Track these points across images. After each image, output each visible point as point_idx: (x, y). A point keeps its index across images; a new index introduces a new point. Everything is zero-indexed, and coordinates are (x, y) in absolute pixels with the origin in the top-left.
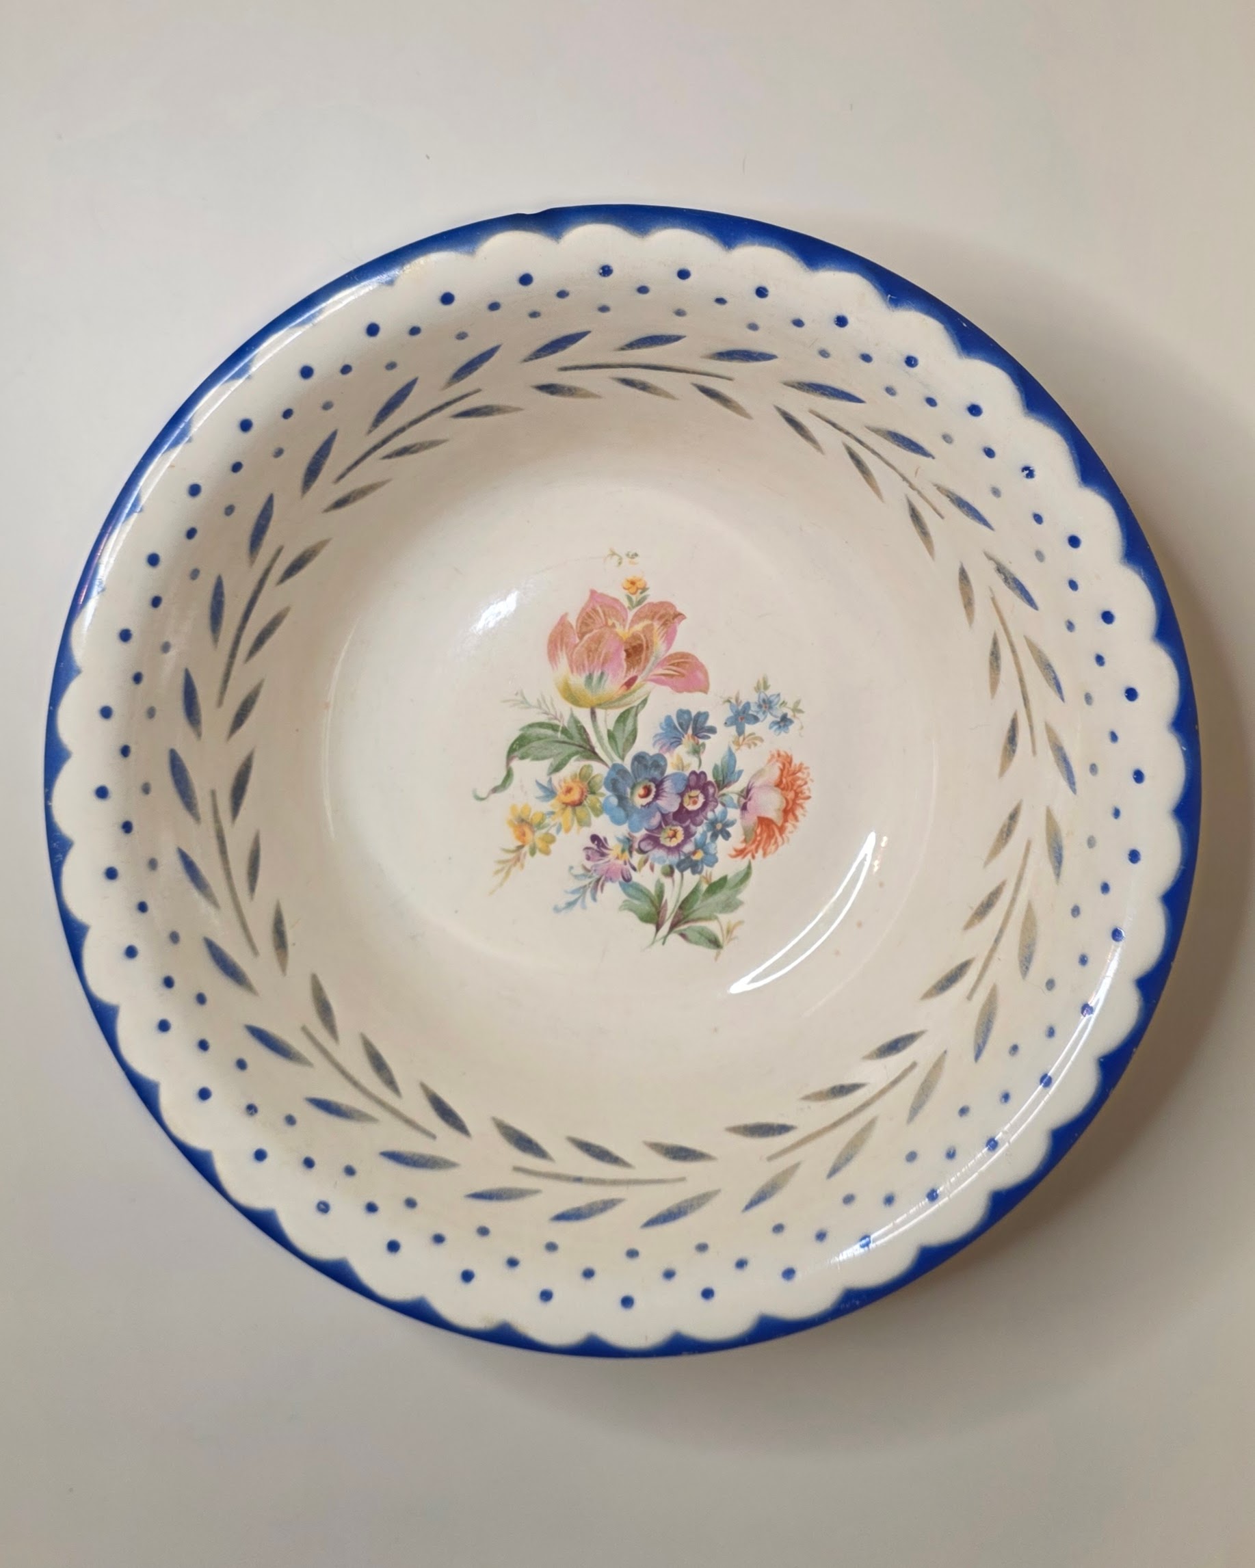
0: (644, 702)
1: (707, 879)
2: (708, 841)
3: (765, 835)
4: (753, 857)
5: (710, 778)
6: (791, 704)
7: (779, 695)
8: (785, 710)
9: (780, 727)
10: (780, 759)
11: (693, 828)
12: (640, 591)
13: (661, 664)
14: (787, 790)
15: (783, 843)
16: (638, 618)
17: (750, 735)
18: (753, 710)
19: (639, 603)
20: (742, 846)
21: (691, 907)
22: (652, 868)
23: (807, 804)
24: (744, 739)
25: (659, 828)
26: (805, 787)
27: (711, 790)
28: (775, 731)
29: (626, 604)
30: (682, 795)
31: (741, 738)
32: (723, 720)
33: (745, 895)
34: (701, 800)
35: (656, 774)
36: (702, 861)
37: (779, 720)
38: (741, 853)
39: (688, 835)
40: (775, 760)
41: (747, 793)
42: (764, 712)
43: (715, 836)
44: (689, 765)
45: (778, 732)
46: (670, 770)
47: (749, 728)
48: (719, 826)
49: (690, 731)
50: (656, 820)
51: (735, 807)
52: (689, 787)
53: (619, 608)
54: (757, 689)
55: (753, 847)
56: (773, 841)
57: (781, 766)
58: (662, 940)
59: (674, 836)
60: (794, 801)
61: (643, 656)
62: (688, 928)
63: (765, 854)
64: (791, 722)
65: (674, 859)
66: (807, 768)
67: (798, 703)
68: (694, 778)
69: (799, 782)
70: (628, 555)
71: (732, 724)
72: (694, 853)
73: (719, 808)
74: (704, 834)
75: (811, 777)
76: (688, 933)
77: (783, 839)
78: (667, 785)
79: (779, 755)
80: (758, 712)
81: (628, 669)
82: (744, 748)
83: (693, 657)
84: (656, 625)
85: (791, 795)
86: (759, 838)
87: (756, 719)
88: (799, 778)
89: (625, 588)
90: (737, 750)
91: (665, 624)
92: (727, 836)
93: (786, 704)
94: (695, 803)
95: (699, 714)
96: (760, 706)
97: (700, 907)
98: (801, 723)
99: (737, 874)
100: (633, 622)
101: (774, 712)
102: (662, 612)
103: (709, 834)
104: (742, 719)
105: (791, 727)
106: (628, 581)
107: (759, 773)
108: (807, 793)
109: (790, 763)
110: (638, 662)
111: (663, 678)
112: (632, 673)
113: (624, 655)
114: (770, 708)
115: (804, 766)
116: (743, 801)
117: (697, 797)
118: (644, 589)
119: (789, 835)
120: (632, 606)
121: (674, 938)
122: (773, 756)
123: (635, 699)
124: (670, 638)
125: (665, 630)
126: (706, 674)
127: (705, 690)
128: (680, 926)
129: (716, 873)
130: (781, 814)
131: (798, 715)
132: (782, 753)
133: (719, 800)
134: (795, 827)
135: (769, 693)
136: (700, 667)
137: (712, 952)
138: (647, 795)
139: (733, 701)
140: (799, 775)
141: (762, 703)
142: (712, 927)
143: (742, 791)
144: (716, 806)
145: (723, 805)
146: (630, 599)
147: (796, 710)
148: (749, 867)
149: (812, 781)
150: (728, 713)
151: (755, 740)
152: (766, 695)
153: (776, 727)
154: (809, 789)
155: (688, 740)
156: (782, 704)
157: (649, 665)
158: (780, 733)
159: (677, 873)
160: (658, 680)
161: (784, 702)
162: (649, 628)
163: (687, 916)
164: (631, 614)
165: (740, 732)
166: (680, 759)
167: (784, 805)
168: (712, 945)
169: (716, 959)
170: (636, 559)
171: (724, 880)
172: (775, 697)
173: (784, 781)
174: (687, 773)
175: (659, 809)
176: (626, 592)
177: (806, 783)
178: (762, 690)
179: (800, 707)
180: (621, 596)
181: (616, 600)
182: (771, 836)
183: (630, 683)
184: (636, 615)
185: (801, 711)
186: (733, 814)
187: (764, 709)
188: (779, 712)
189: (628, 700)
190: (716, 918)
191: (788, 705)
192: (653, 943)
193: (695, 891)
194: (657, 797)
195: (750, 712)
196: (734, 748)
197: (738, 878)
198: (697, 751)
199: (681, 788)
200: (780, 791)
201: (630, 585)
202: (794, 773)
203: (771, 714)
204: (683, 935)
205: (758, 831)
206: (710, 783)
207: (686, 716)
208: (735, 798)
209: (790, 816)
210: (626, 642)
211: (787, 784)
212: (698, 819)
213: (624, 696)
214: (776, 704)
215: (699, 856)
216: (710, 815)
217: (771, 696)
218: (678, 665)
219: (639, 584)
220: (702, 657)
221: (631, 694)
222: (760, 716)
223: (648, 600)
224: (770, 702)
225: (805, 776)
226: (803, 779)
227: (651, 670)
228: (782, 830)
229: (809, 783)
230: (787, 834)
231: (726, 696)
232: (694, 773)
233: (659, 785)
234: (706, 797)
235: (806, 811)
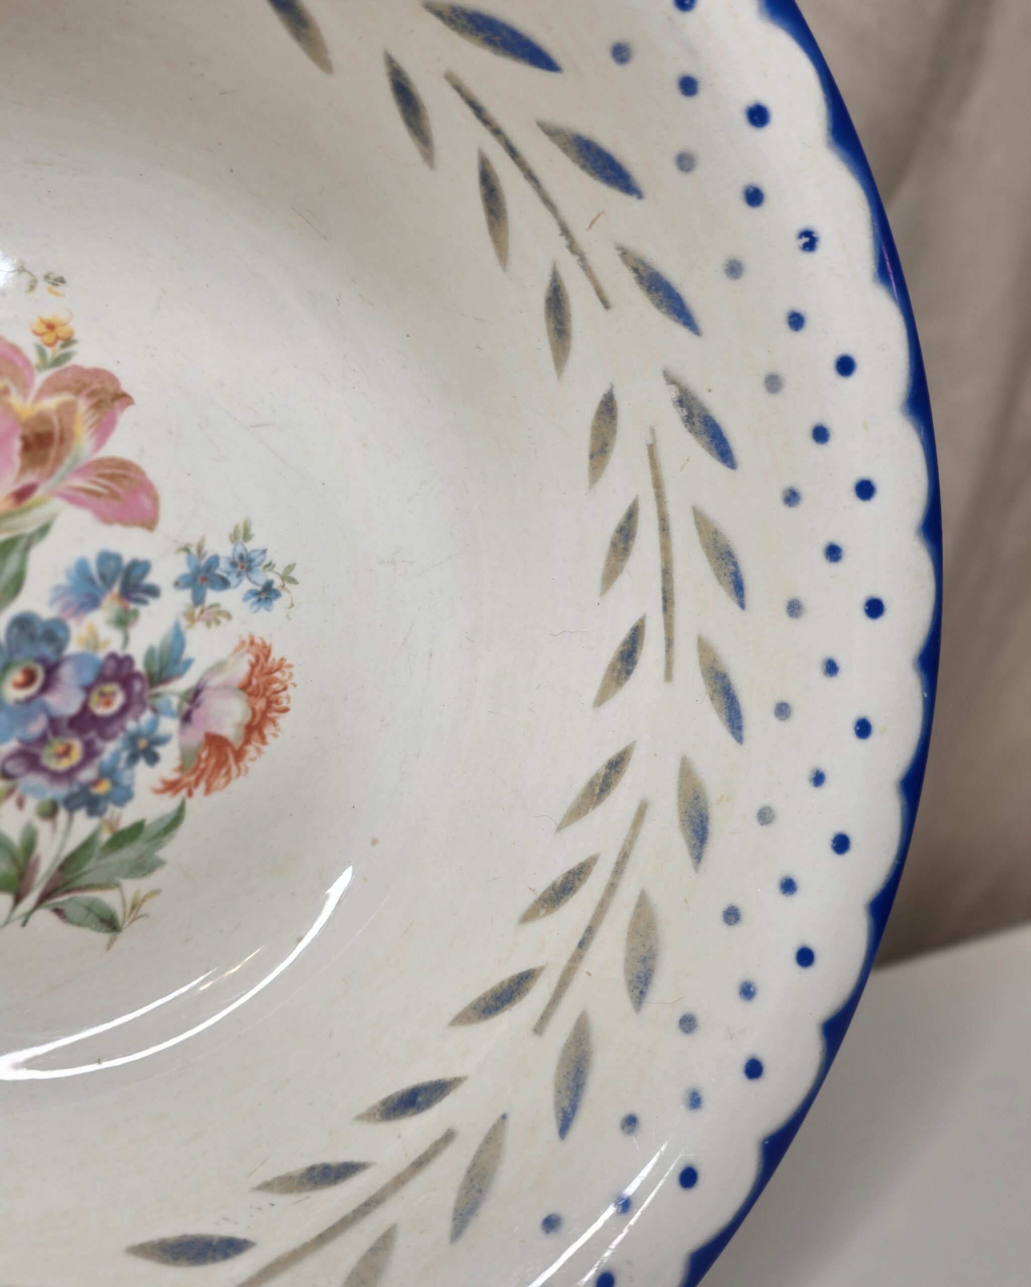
0: (44, 530)
1: (111, 825)
2: (122, 764)
3: (213, 761)
4: (190, 794)
5: (139, 666)
6: (280, 569)
7: (264, 551)
8: (270, 576)
9: (259, 600)
10: (254, 649)
11: (99, 743)
12: (60, 343)
13: (82, 471)
14: (257, 696)
15: (238, 775)
16: (51, 387)
17: (212, 606)
18: (223, 568)
19: (57, 361)
20: (173, 776)
21: (79, 867)
22: (21, 804)
23: (283, 721)
24: (202, 612)
25: (43, 740)
26: (283, 694)
27: (137, 686)
28: (253, 604)
29: (34, 358)
30: (88, 689)
31: (198, 610)
32: (174, 577)
33: (169, 851)
34: (119, 700)
35: (48, 651)
36: (108, 797)
37: (259, 588)
38: (171, 787)
39: (90, 753)
40: (245, 649)
41: (195, 696)
42: (239, 575)
43: (133, 759)
44: (107, 643)
45: (255, 607)
46: (73, 648)
47: (212, 596)
48: (143, 743)
49: (116, 588)
50: (37, 727)
51: (172, 715)
52: (102, 678)
53: (20, 364)
54: (234, 538)
55: (192, 778)
56: (223, 771)
57: (253, 660)
58: (20, 921)
59: (66, 752)
60: (264, 713)
61: (53, 452)
62: (71, 900)
63: (208, 791)
64: (277, 594)
65: (60, 791)
66: (290, 666)
67: (291, 568)
68: (112, 665)
69: (276, 686)
70: (47, 277)
71: (186, 586)
72: (95, 783)
73: (147, 717)
74: (116, 755)
75: (294, 680)
76: (69, 910)
77: (239, 769)
78: (66, 672)
79: (252, 643)
80: (229, 573)
81: (23, 470)
82: (200, 626)
83: (138, 470)
84: (83, 405)
85: (261, 704)
86: (202, 765)
87: (224, 583)
88: (276, 681)
89: (36, 333)
90: (189, 627)
91: (97, 406)
92: (153, 758)
93: (274, 566)
94: (108, 704)
95: (135, 564)
96: (233, 564)
97: (93, 869)
98: (292, 598)
99: (161, 819)
100: (43, 392)
101: (255, 577)
102: (96, 386)
103: (125, 755)
104: (204, 580)
105: (277, 604)
106: (42, 321)
107: (218, 667)
108: (285, 704)
109: (267, 656)
110: (42, 461)
111: (83, 496)
112: (29, 478)
113: (17, 445)
114: (249, 569)
115: (287, 663)
116: (186, 707)
117: (113, 694)
118: (68, 341)
119: (249, 764)
120: (44, 364)
121: (45, 916)
122: (243, 643)
123: (28, 523)
124: (103, 430)
125: (97, 416)
126: (155, 500)
127: (149, 522)
128: (57, 896)
129: (127, 816)
130: (242, 731)
131: (288, 586)
132: (258, 641)
133: (150, 702)
134: (259, 751)
135: (251, 546)
136: (145, 487)
137: (103, 938)
138: (28, 683)
139: (194, 550)
140: (278, 675)
141: (237, 559)
142: (110, 899)
143: (187, 692)
144: (141, 712)
145: (155, 710)
146: (41, 353)
147: (288, 578)
148: (181, 809)
149: (295, 685)
150: (180, 567)
151: (217, 616)
152: (245, 549)
153: (254, 599)
154: (288, 698)
155: (110, 604)
156: (267, 566)
157: (61, 471)
158: (258, 609)
159: (62, 815)
160: (74, 498)
161: (270, 564)
162: (67, 409)
163: (71, 881)
164: (40, 378)
165: (198, 600)
166: (93, 633)
167: (248, 718)
168: (105, 928)
169: (109, 947)
170: (61, 288)
171: (138, 828)
172: (258, 553)
173: (254, 682)
174: (102, 655)
175: (45, 709)
176: (36, 339)
177: (285, 689)
178: (241, 540)
179: (293, 574)
180: (28, 344)
181: (16, 350)
182: (221, 763)
183: (22, 495)
184: (48, 381)
185: (293, 581)
186: (169, 725)
187: (239, 569)
188: (261, 577)
189: (16, 521)
190: (118, 885)
191: (275, 569)
192: (7, 923)
193: (88, 845)
194: (47, 687)
195: (218, 572)
196: (184, 623)
197: (162, 826)
198: (124, 621)
199: (89, 676)
200: (244, 696)
201: (42, 329)
202: (270, 673)
203: (250, 579)
204: (59, 912)
205: (204, 755)
206: (137, 675)
207: (112, 564)
208: (175, 701)
209: (255, 736)
210: (25, 425)
211: (258, 686)
212: (110, 730)
213: (9, 515)
214: (259, 564)
215: (103, 788)
216: (131, 725)
217: (253, 551)
218: (111, 477)
219: (61, 331)
220: (154, 471)
221: (22, 512)
222: (232, 579)
223: (73, 361)
224: (250, 561)
225: (286, 677)
226: (281, 682)
227: (63, 478)
228: (239, 755)
229: (290, 688)
230: (246, 762)
231: (184, 541)
232: (112, 656)
233: (52, 670)
234: (129, 694)
235: (279, 730)
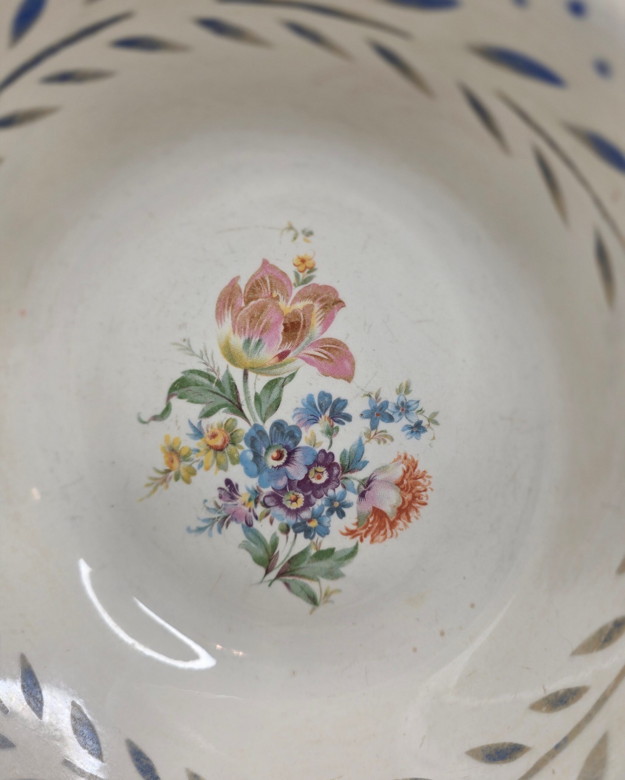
0: (292, 376)
1: (317, 546)
2: (324, 514)
3: (376, 524)
4: (362, 540)
5: (337, 460)
6: (428, 414)
7: (418, 402)
8: (421, 418)
9: (412, 432)
10: (406, 461)
11: (313, 499)
12: (307, 270)
13: (313, 345)
14: (406, 491)
15: (391, 536)
16: (301, 296)
17: (382, 431)
18: (390, 409)
19: (305, 281)
20: (354, 528)
21: (298, 564)
22: (271, 522)
23: (422, 510)
24: (375, 434)
25: (284, 489)
26: (424, 493)
27: (336, 471)
28: (407, 434)
29: (293, 279)
30: (309, 468)
31: (373, 432)
32: (360, 411)
33: (347, 569)
34: (325, 477)
35: (290, 443)
36: (315, 529)
37: (413, 425)
38: (351, 533)
39: (308, 504)
40: (400, 461)
41: (368, 483)
42: (400, 414)
43: (331, 512)
44: (321, 443)
45: (409, 436)
46: (302, 443)
47: (382, 425)
48: (336, 504)
49: (328, 413)
50: (282, 483)
51: (354, 492)
52: (316, 463)
53: (285, 283)
54: (399, 391)
55: (363, 531)
56: (382, 532)
57: (405, 469)
58: (269, 583)
59: (296, 500)
60: (410, 503)
61: (299, 333)
62: (293, 580)
63: (372, 541)
64: (424, 430)
65: (291, 520)
66: (429, 477)
67: (435, 414)
68: (322, 456)
69: (419, 488)
70: (303, 232)
71: (367, 417)
72: (310, 521)
73: (340, 489)
74: (322, 507)
75: (431, 486)
76: (292, 585)
77: (392, 533)
78: (298, 455)
79: (405, 458)
80: (394, 413)
81: (283, 342)
82: (374, 442)
83: (344, 346)
84: (317, 306)
85: (408, 497)
86: (370, 525)
87: (390, 419)
88: (419, 484)
89: (295, 265)
90: (367, 442)
91: (324, 308)
92: (342, 515)
93: (423, 412)
94: (319, 478)
95: (339, 400)
96: (397, 408)
97: (306, 566)
98: (434, 434)
99: (344, 550)
100: (296, 300)
101: (410, 417)
102: (325, 296)
103: (326, 508)
104: (378, 415)
105: (423, 435)
106: (299, 258)
107: (383, 469)
108: (424, 500)
109: (415, 468)
110: (293, 338)
111: (313, 358)
112: (286, 348)
113: (282, 328)
114: (407, 412)
115: (427, 474)
116: (363, 488)
117: (322, 473)
118: (312, 269)
119: (399, 532)
120: (298, 284)
121: (279, 585)
122: (400, 457)
123: (284, 372)
124: (327, 322)
125: (324, 314)
126: (353, 364)
127: (349, 378)
128: (286, 576)
129: (326, 543)
130: (395, 511)
131: (432, 425)
132: (409, 457)
133: (341, 481)
134: (405, 525)
135: (409, 397)
136: (349, 357)
137: (307, 606)
138: (279, 458)
139: (373, 396)
140: (421, 481)
141: (400, 405)
142: (314, 586)
143: (364, 480)
144: (337, 487)
145: (344, 487)
146: (297, 276)
147: (432, 420)
148: (356, 547)
149: (432, 490)
150: (364, 405)
151: (384, 438)
152: (406, 399)
153: (409, 431)
154: (427, 497)
155: (324, 422)
156: (419, 411)
157: (303, 344)
158: (411, 437)
159: (292, 533)
160: (309, 360)
161: (421, 410)
162: (309, 309)
163: (294, 570)
164: (295, 291)
165: (374, 426)
166: (314, 436)
167: (400, 504)
168: (310, 601)
169: (311, 613)
170: (310, 238)
171: (330, 552)
172: (414, 402)
173: (405, 482)
174: (318, 450)
175: (287, 474)
176: (295, 268)
177: (425, 490)
178: (403, 393)
179: (436, 418)
180: (290, 271)
181: (284, 274)
182: (381, 527)
183: (282, 356)
184: (299, 293)
185: (436, 423)
186: (352, 497)
187: (400, 411)
188: (415, 418)
189: (278, 370)
190: (318, 580)
191: (424, 414)
192: (262, 582)
193: (304, 553)
194: (287, 463)
195: (387, 411)
196: (364, 439)
197: (344, 554)
198: (330, 433)
199: (310, 461)
200: (399, 490)
201: (299, 263)
202: (416, 478)
203: (407, 418)
204: (287, 585)
205: (371, 519)
206: (336, 464)
207: (327, 399)
208: (356, 484)
209: (404, 515)
210: (285, 317)
211: (407, 485)
212: (319, 493)
213: (275, 367)
214: (414, 410)
215: (313, 524)
216: (330, 492)
217: (410, 401)
218: (329, 349)
219: (309, 264)
220: (353, 348)
221: (281, 366)
222: (396, 417)
223: (314, 281)
224: (408, 407)
225: (426, 483)
226: (423, 486)
227: (303, 349)
228: (393, 525)
229: (429, 492)
230: (396, 530)
231: (368, 390)
232: (323, 451)
233: (291, 453)
234: (330, 475)
235: (419, 515)
